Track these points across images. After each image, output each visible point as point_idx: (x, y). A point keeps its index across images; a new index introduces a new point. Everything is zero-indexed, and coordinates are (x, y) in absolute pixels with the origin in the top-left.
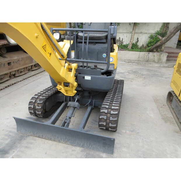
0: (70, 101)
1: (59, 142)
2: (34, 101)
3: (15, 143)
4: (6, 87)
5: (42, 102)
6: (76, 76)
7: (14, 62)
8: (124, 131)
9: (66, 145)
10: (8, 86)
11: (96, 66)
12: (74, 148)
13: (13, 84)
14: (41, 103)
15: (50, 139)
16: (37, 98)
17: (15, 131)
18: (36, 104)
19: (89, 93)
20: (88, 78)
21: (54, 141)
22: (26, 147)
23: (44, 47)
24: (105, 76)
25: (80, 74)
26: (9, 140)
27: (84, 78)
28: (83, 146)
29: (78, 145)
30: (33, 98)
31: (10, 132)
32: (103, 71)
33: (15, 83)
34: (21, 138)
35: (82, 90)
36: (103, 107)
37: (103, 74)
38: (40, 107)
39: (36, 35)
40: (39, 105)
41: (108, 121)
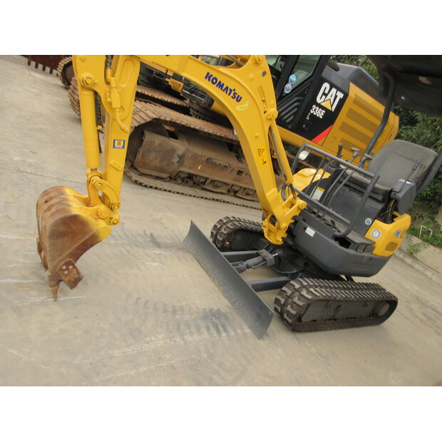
0: (267, 249)
1: (213, 281)
2: (225, 221)
3: (172, 247)
4: (213, 199)
5: (232, 227)
6: (296, 221)
7: (247, 174)
8: (309, 345)
9: (216, 288)
10: (217, 200)
11: (333, 223)
12: (222, 297)
13: (224, 202)
14: (230, 228)
15: (207, 271)
16: (231, 221)
17: (182, 240)
18: (225, 226)
19: (305, 264)
20: (310, 232)
21: (210, 276)
22: (179, 258)
23: (260, 151)
24: (336, 244)
25: (305, 221)
26: (169, 241)
27: (305, 229)
28: (233, 303)
29: (229, 298)
30: (227, 217)
31: (177, 237)
32: (337, 233)
33: (228, 202)
34: (182, 249)
35: (294, 248)
36: (300, 281)
37: (337, 238)
38: (226, 232)
39: (257, 134)
40: (227, 230)
41: (290, 300)
